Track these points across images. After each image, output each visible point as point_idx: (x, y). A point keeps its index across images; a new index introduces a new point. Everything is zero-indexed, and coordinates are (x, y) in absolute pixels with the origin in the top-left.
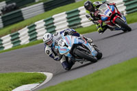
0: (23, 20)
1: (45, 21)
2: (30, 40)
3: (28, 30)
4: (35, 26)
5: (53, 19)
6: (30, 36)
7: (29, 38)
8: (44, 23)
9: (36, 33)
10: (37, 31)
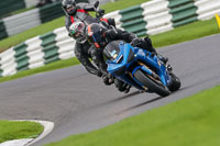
0: (6, 36)
1: (43, 39)
2: (18, 69)
3: (14, 53)
4: (25, 46)
5: (54, 35)
6: (18, 62)
7: (16, 65)
8: (41, 42)
9: (28, 58)
10: (28, 54)
